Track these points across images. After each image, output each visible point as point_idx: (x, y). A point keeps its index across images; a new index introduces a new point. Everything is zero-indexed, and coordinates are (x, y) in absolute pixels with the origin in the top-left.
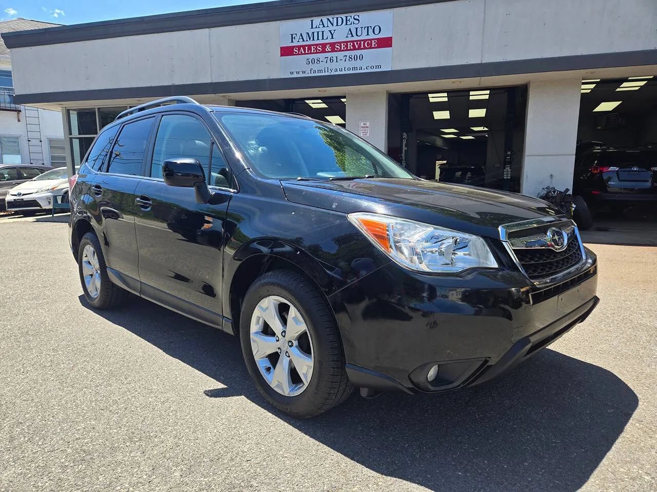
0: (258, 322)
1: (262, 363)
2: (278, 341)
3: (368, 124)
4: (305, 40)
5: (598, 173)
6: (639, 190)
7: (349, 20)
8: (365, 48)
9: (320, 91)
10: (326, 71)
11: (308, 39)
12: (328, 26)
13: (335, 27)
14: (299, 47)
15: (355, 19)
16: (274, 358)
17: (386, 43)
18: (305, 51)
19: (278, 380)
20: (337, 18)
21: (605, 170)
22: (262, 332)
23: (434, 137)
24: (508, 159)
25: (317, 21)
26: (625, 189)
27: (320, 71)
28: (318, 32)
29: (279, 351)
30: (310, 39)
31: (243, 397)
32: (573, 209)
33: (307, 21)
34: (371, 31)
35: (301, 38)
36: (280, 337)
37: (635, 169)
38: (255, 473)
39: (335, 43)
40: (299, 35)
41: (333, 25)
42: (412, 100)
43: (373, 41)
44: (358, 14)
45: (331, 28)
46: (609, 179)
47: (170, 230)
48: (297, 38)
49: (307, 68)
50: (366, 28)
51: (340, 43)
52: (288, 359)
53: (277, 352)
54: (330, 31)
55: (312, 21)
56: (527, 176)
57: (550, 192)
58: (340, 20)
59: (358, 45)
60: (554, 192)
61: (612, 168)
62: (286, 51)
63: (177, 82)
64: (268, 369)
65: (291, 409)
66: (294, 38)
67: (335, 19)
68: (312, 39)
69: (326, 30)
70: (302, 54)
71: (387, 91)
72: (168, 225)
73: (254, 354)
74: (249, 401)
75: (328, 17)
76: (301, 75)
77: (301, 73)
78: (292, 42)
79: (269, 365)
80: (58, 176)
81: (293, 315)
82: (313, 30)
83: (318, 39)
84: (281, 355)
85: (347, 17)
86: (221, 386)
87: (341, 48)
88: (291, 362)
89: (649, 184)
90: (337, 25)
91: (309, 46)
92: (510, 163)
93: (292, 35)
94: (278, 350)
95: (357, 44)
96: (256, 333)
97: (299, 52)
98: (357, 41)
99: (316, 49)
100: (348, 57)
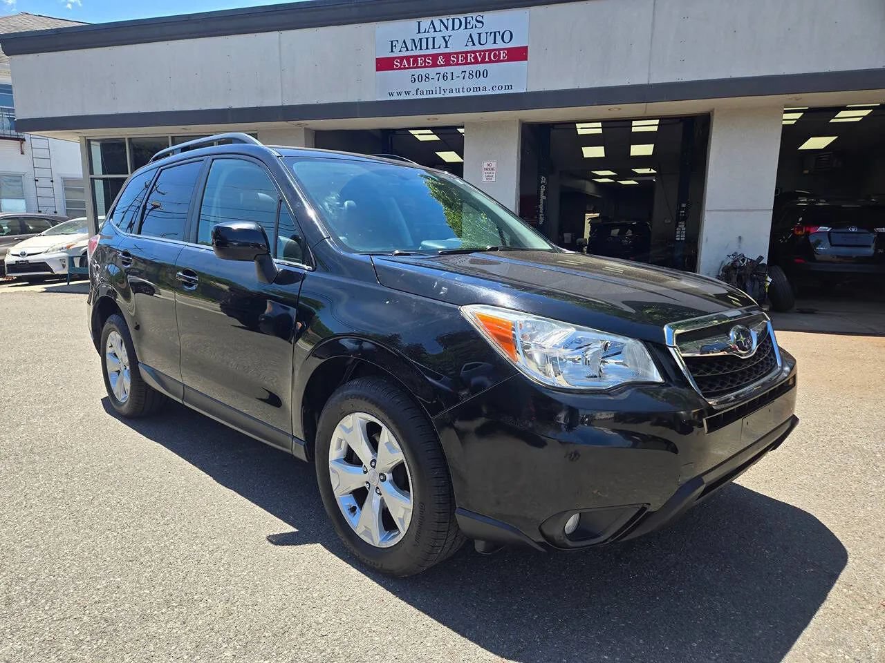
0: (339, 447)
1: (344, 502)
2: (365, 472)
3: (494, 165)
4: (410, 49)
5: (803, 235)
6: (857, 257)
7: (469, 23)
8: (490, 61)
9: (429, 119)
10: (438, 92)
11: (414, 48)
12: (440, 31)
13: (450, 32)
14: (401, 59)
15: (477, 21)
16: (360, 495)
17: (519, 54)
18: (409, 64)
19: (366, 525)
20: (453, 19)
21: (812, 230)
22: (344, 459)
23: (583, 181)
24: (682, 213)
25: (426, 23)
26: (838, 257)
27: (428, 92)
28: (427, 39)
29: (367, 486)
30: (416, 48)
31: (319, 545)
32: (768, 284)
33: (413, 23)
34: (499, 38)
35: (404, 45)
36: (369, 467)
37: (853, 230)
38: (333, 653)
39: (450, 54)
40: (401, 42)
41: (447, 28)
42: (553, 132)
43: (502, 52)
44: (481, 14)
45: (445, 33)
46: (818, 243)
47: (223, 313)
48: (399, 46)
49: (412, 88)
50: (493, 34)
51: (457, 53)
52: (379, 497)
53: (365, 487)
54: (444, 37)
55: (419, 23)
56: (707, 240)
57: (738, 260)
58: (457, 22)
59: (482, 57)
60: (743, 260)
61: (822, 229)
62: (384, 64)
63: (236, 104)
64: (353, 510)
65: (382, 565)
66: (395, 46)
67: (451, 21)
68: (419, 48)
69: (438, 35)
70: (405, 68)
71: (520, 120)
72: (222, 306)
73: (334, 489)
74: (327, 551)
75: (441, 18)
76: (403, 97)
77: (403, 94)
78: (392, 51)
79: (354, 503)
80: (76, 230)
81: (386, 440)
82: (420, 36)
83: (427, 48)
84: (370, 492)
85: (466, 18)
86: (290, 529)
87: (458, 61)
88: (382, 501)
89: (871, 251)
90: (453, 29)
91: (415, 58)
92: (684, 219)
93: (392, 42)
94: (365, 485)
95: (480, 55)
96: (337, 461)
97: (401, 65)
98: (480, 51)
99: (425, 61)
100: (467, 73)
